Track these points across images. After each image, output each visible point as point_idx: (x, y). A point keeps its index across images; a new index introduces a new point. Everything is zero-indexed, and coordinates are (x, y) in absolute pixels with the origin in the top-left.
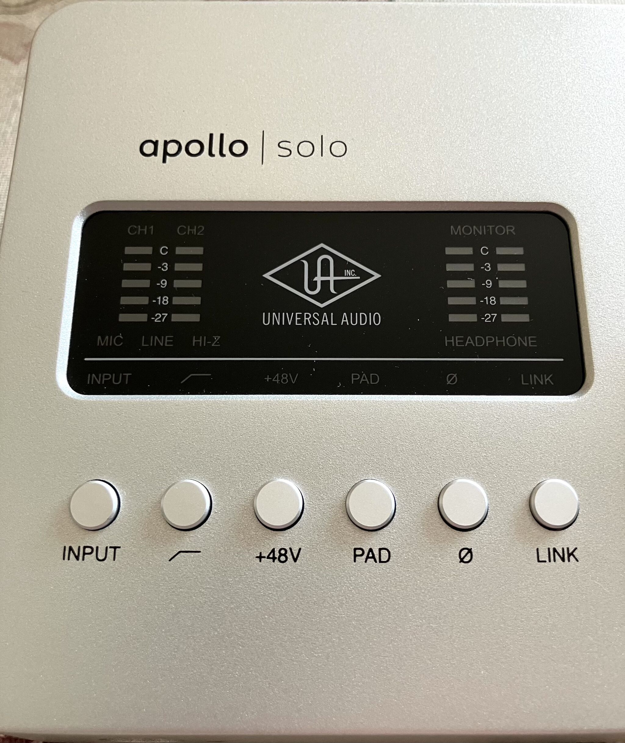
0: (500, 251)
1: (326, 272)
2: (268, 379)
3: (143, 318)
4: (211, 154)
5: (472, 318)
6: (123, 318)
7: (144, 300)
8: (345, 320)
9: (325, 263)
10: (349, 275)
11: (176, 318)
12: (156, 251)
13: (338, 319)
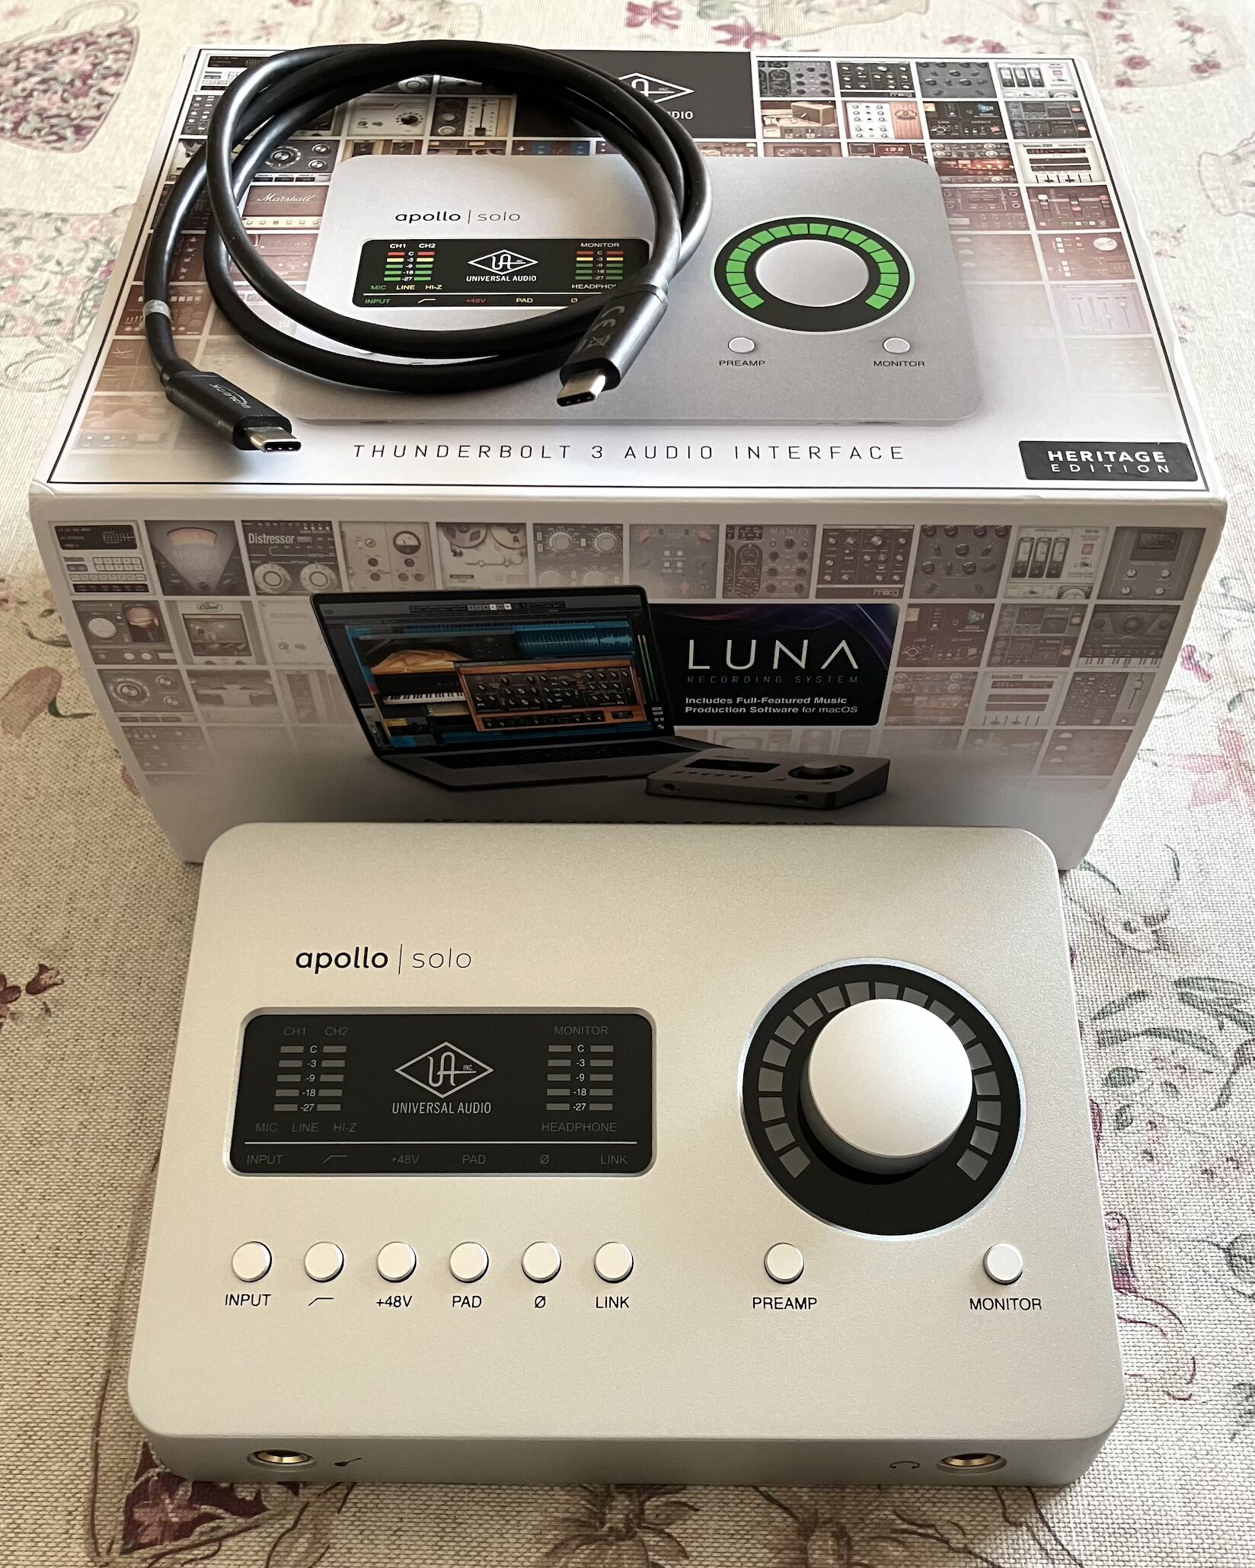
0: (594, 1049)
1: (447, 1068)
2: (394, 1160)
3: (294, 1108)
4: (356, 966)
5: (566, 1107)
6: (278, 1108)
7: (295, 1093)
8: (461, 1109)
9: (448, 1058)
10: (467, 1070)
11: (321, 1108)
12: (307, 1050)
13: (455, 1109)
